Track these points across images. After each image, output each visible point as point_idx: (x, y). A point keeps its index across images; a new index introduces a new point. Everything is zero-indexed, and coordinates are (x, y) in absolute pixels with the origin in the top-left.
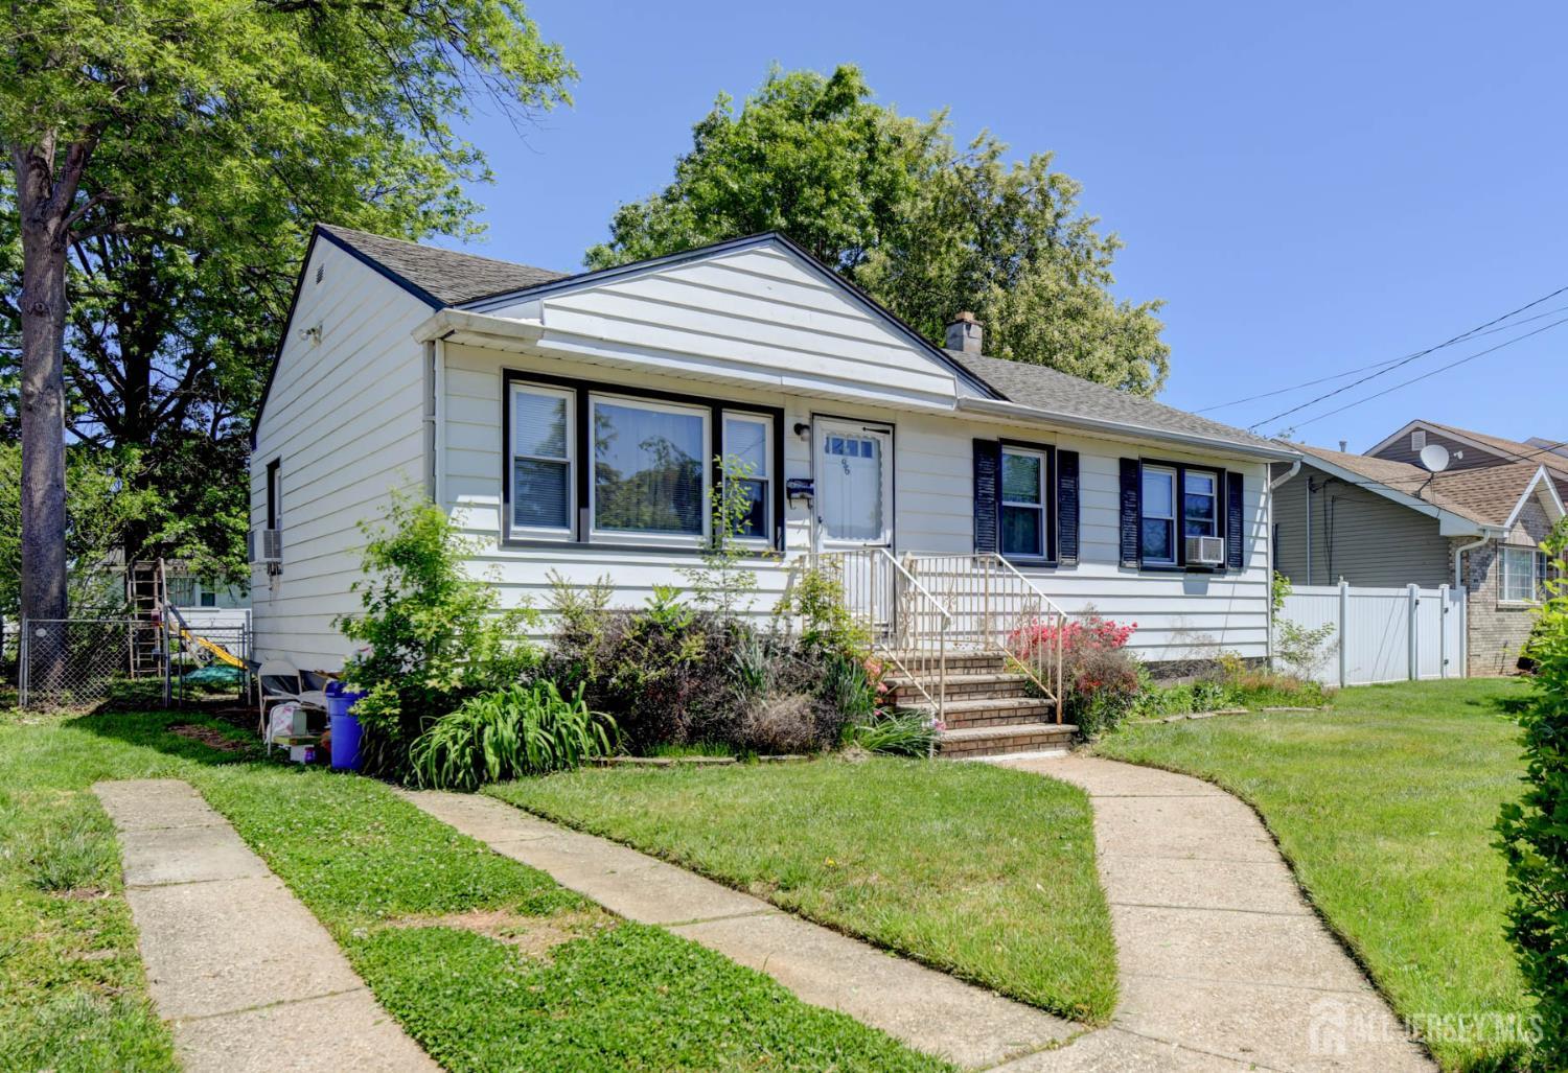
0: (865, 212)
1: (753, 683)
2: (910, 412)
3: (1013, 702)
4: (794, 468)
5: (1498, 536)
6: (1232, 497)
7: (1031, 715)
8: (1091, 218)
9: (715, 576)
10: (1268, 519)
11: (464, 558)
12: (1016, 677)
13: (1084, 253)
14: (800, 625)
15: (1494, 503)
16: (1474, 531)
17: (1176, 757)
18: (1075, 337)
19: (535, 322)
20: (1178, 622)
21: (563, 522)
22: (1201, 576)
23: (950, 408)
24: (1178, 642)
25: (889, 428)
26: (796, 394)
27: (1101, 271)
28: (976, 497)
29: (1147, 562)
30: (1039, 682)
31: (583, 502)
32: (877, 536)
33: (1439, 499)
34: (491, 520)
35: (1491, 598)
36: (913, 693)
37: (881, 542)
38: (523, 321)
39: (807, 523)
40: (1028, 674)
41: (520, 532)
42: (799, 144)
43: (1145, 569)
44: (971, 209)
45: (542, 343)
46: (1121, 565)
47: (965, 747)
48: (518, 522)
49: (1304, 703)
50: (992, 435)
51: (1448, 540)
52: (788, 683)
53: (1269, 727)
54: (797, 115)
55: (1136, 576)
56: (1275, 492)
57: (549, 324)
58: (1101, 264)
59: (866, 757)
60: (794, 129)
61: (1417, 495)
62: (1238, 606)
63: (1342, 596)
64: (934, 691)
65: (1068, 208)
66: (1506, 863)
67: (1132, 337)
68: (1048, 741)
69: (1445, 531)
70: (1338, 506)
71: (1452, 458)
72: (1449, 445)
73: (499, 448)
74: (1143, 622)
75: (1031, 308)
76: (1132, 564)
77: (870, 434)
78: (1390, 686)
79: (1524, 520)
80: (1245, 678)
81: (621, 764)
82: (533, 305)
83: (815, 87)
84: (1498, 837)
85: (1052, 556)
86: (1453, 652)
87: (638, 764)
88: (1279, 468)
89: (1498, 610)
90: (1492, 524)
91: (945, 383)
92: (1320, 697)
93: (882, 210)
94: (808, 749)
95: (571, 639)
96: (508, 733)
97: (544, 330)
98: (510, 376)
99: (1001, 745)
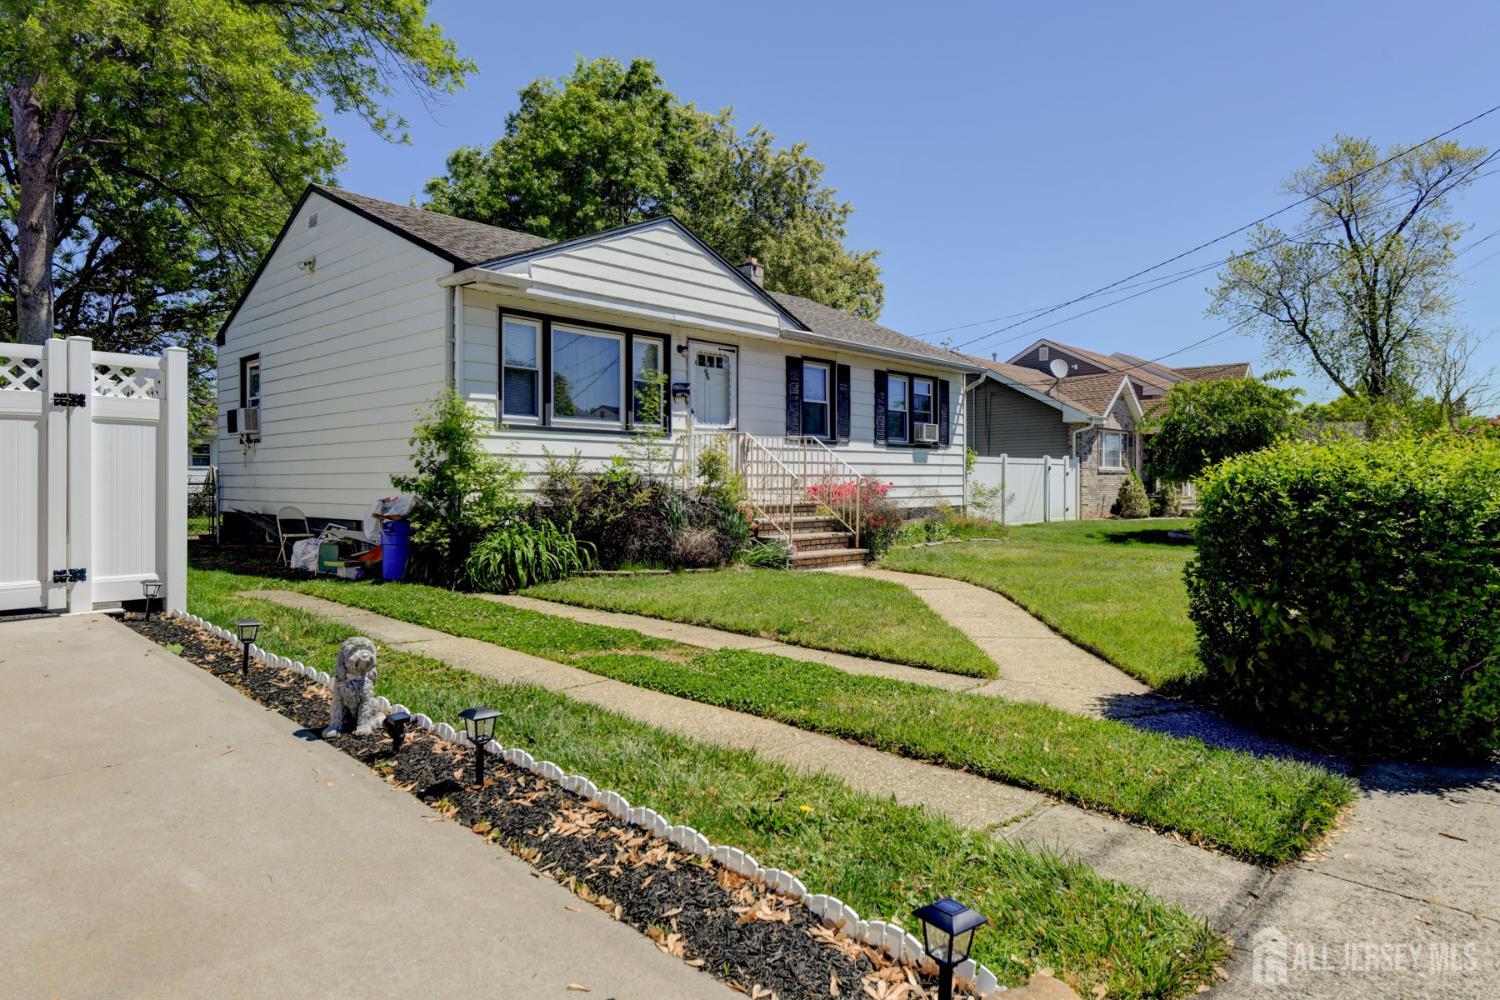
0: (663, 173)
1: (677, 523)
2: (748, 338)
3: (829, 534)
4: (678, 376)
5: (1099, 423)
6: (942, 397)
7: (839, 543)
8: (832, 190)
9: (642, 450)
10: (964, 411)
11: (483, 437)
12: (827, 518)
13: (826, 215)
14: (700, 482)
15: (1095, 401)
16: (1085, 420)
17: (936, 567)
18: (825, 277)
19: (525, 276)
20: (917, 482)
21: (533, 412)
22: (924, 450)
23: (776, 336)
24: (917, 495)
25: (734, 348)
26: (678, 325)
27: (838, 228)
28: (787, 397)
29: (892, 441)
30: (843, 521)
31: (547, 399)
32: (727, 421)
33: (1062, 397)
34: (492, 412)
35: (1094, 465)
36: (770, 528)
37: (729, 426)
38: (518, 276)
39: (685, 413)
40: (837, 516)
41: (511, 419)
42: (604, 119)
43: (890, 446)
44: (746, 182)
45: (530, 291)
46: (875, 442)
47: (805, 563)
48: (506, 412)
49: (994, 536)
50: (798, 355)
51: (1067, 426)
52: (697, 522)
53: (977, 548)
54: (604, 94)
55: (884, 450)
56: (969, 394)
57: (534, 279)
58: (838, 223)
59: (748, 569)
60: (603, 106)
61: (1047, 394)
62: (946, 471)
63: (1003, 464)
64: (786, 527)
65: (815, 182)
66: (1187, 587)
67: (861, 277)
68: (852, 559)
69: (1066, 419)
70: (994, 400)
71: (1070, 369)
72: (1069, 360)
73: (496, 361)
74: (897, 482)
75: (793, 254)
76: (882, 442)
77: (723, 352)
78: (1034, 526)
79: (1115, 413)
80: (956, 520)
81: (598, 575)
82: (523, 265)
83: (618, 73)
84: (1184, 575)
85: (833, 436)
86: (1071, 503)
87: (610, 575)
88: (972, 377)
89: (1099, 474)
90: (1095, 415)
91: (773, 320)
92: (1001, 531)
93: (677, 172)
94: (713, 564)
95: (552, 492)
96: (531, 554)
97: (533, 282)
98: (503, 311)
99: (825, 561)
